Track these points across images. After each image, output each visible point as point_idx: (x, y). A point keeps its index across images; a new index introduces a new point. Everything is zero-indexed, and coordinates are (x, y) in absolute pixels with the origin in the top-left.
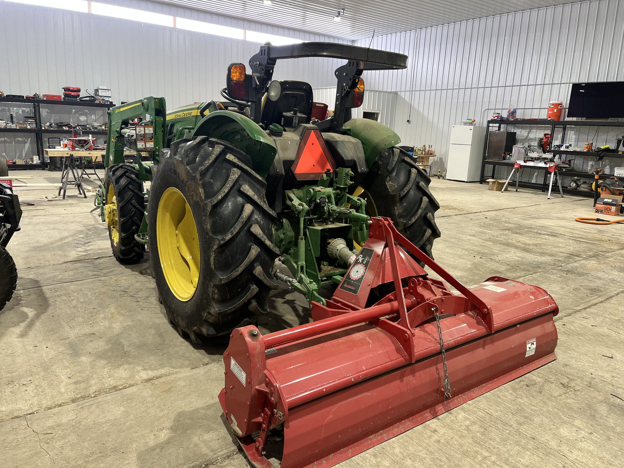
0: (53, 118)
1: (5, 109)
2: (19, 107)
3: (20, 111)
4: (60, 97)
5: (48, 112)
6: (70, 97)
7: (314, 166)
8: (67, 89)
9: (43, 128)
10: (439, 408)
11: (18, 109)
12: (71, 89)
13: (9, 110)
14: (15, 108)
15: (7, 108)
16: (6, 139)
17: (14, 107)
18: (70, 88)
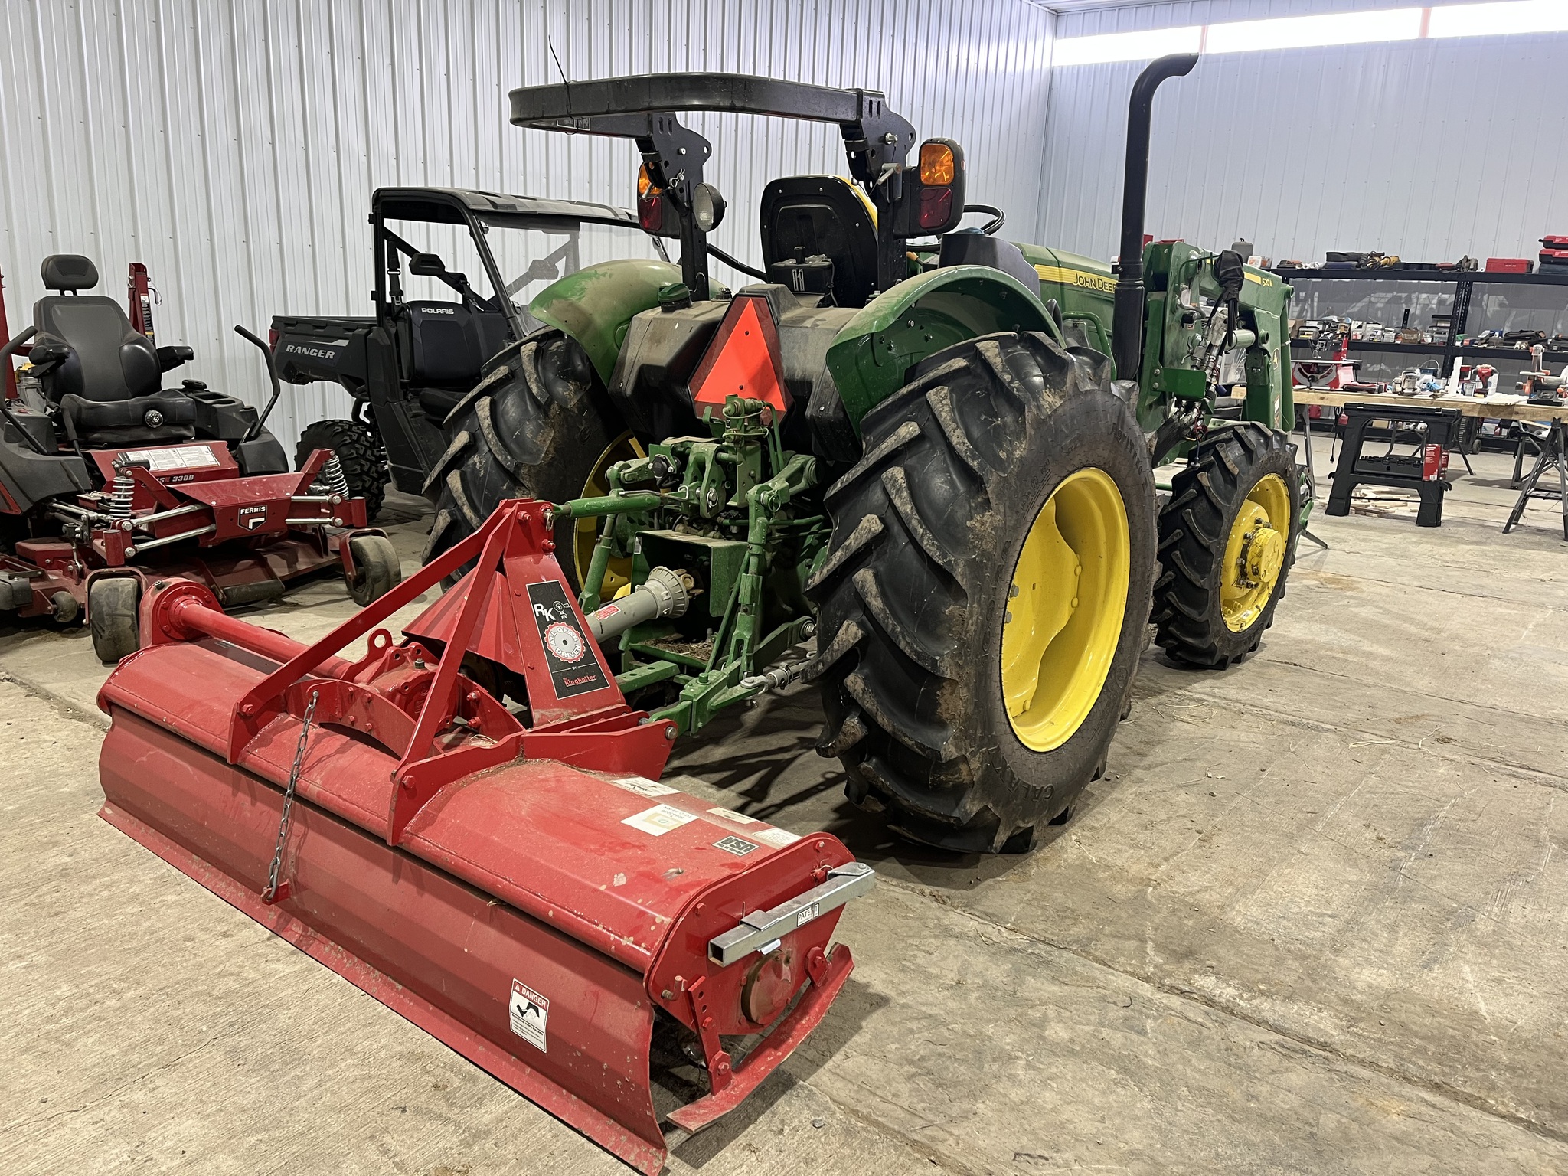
0: (1511, 318)
1: (1400, 297)
2: (1434, 291)
3: (1435, 301)
4: (1531, 265)
5: (1501, 305)
6: (1550, 263)
7: (741, 388)
8: (1549, 243)
9: (1458, 344)
10: (296, 928)
11: (1431, 296)
12: (1557, 241)
13: (1408, 300)
14: (1424, 296)
15: (1404, 295)
16: (1383, 366)
17: (1421, 293)
18: (1555, 238)
